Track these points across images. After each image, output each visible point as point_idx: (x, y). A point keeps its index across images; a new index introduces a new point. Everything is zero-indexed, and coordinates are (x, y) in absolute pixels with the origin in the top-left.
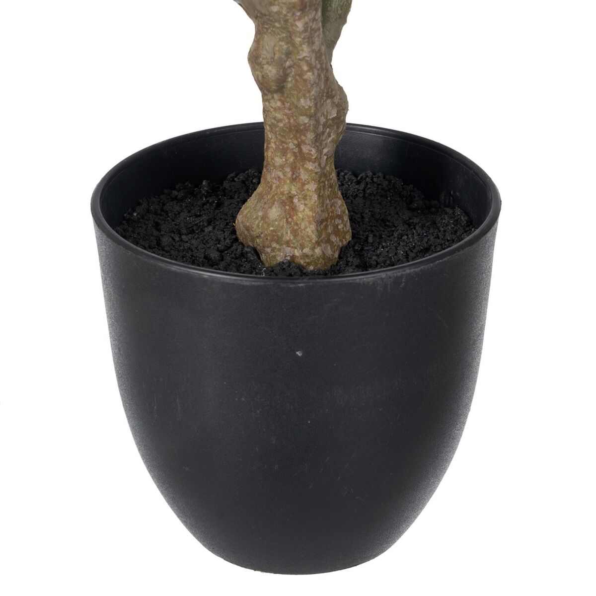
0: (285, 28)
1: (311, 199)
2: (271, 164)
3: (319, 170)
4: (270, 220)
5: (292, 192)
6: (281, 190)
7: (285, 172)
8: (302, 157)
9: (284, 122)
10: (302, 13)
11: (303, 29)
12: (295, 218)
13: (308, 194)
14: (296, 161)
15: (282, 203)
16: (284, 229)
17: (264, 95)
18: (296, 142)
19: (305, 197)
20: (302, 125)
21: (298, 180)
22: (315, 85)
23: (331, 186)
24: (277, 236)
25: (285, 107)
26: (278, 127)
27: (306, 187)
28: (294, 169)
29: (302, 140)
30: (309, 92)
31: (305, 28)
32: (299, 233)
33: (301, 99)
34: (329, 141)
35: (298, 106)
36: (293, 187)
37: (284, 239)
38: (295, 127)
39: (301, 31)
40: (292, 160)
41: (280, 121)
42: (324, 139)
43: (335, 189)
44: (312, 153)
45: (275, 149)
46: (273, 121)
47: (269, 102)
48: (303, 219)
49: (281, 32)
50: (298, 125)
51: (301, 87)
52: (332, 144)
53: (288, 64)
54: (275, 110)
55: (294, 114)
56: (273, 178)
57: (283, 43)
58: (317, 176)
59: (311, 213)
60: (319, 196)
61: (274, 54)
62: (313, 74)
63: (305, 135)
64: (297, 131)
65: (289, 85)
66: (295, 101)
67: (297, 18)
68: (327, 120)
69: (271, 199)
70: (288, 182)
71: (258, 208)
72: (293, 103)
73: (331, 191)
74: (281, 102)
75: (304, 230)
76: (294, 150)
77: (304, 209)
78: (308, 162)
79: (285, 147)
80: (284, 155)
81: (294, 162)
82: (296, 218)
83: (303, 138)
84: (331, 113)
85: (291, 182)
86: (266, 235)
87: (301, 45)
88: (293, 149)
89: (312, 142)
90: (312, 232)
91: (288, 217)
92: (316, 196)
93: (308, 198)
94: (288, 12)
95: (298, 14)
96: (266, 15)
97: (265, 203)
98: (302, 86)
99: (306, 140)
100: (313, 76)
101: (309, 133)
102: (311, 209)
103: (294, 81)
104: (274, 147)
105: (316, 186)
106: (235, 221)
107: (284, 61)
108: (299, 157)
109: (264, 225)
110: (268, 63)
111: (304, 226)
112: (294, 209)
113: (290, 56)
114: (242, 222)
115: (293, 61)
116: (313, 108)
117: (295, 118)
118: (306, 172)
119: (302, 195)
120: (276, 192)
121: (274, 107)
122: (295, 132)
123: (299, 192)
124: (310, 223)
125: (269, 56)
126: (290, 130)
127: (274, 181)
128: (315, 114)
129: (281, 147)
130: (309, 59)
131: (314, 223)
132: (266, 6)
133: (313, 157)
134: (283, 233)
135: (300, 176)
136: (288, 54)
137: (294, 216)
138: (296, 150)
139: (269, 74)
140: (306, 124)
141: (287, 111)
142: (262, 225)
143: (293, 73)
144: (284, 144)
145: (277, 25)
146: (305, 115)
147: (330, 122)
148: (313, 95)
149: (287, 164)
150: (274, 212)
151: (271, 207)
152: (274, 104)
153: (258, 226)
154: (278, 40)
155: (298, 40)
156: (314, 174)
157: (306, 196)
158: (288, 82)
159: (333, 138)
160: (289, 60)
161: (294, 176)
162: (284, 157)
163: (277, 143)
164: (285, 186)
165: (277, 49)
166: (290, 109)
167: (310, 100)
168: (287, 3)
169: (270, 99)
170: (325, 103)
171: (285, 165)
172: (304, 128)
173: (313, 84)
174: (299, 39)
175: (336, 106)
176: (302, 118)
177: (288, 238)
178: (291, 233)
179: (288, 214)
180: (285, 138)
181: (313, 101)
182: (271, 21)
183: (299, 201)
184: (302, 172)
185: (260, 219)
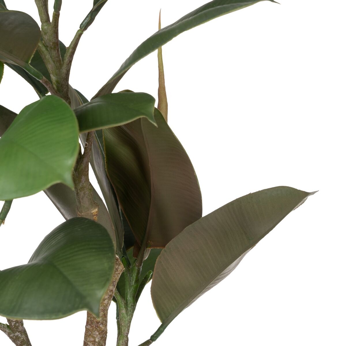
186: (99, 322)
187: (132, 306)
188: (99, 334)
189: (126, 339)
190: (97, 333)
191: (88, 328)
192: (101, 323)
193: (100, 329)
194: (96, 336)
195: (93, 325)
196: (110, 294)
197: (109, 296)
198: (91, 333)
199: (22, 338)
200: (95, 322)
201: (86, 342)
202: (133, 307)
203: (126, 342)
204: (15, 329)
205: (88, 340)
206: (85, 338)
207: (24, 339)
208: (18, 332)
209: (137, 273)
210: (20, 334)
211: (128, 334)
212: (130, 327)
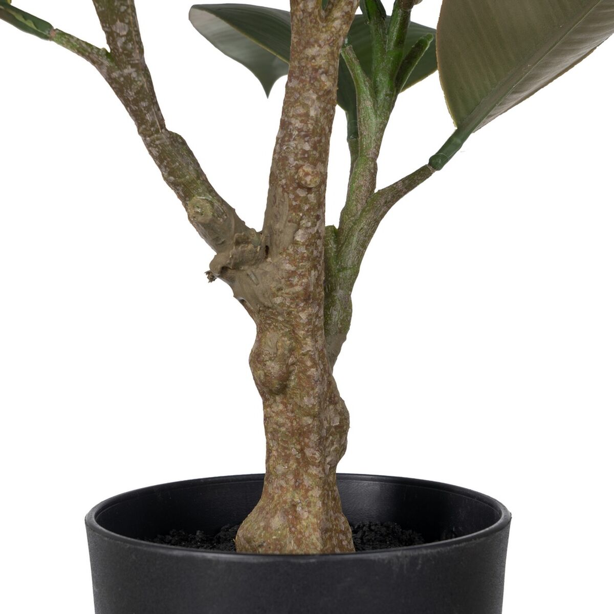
0: (288, 321)
1: (315, 506)
2: (273, 473)
3: (323, 476)
4: (272, 530)
5: (295, 500)
6: (284, 499)
7: (288, 480)
8: (305, 462)
9: (286, 426)
10: (306, 304)
11: (306, 320)
12: (298, 527)
13: (312, 500)
14: (299, 467)
15: (284, 512)
16: (288, 539)
17: (265, 400)
18: (298, 447)
19: (309, 505)
20: (305, 426)
21: (301, 487)
22: (319, 382)
23: (334, 499)
24: (280, 544)
25: (287, 410)
26: (280, 432)
27: (310, 493)
28: (297, 475)
29: (305, 443)
30: (313, 389)
31: (309, 320)
32: (303, 542)
33: (304, 398)
34: (332, 449)
35: (302, 406)
36: (296, 495)
37: (287, 548)
38: (298, 430)
39: (305, 322)
40: (294, 466)
41: (283, 425)
42: (327, 445)
43: (338, 503)
44: (316, 457)
45: (277, 457)
46: (275, 426)
47: (271, 408)
48: (307, 527)
49: (285, 326)
50: (302, 427)
51: (304, 384)
52: (335, 453)
53: (291, 360)
54: (277, 414)
55: (297, 416)
56: (275, 487)
57: (286, 339)
58: (322, 482)
59: (315, 520)
60: (323, 503)
61: (277, 350)
62: (317, 370)
63: (308, 438)
64: (300, 434)
65: (292, 384)
66: (297, 400)
67: (301, 309)
68: (330, 427)
69: (273, 508)
70: (291, 489)
71: (260, 518)
72: (296, 403)
73: (335, 504)
74: (283, 404)
75: (309, 538)
76: (297, 457)
77: (308, 517)
78: (311, 466)
79: (288, 453)
80: (286, 463)
81: (297, 469)
82: (300, 527)
83: (307, 440)
84: (333, 420)
85: (294, 490)
86: (269, 544)
87: (305, 339)
88: (295, 455)
89: (316, 444)
90: (317, 539)
91: (291, 526)
92: (320, 503)
93: (312, 504)
94: (292, 303)
95: (302, 305)
96: (269, 308)
97: (267, 513)
98: (306, 383)
99: (310, 443)
100: (317, 373)
101: (312, 434)
102: (316, 516)
103: (297, 379)
104: (276, 455)
105: (320, 492)
106: (235, 537)
107: (288, 357)
108: (302, 464)
109: (267, 535)
110: (270, 359)
111: (308, 534)
112: (297, 518)
113: (293, 353)
114: (243, 536)
115: (296, 358)
116: (316, 406)
117: (298, 420)
118: (310, 478)
119: (306, 502)
120: (278, 502)
121: (276, 411)
122: (298, 435)
123: (302, 498)
124: (314, 530)
125: (271, 351)
126: (293, 435)
127: (277, 491)
128: (319, 414)
129: (283, 454)
130: (312, 354)
131: (319, 530)
132: (269, 297)
133: (317, 461)
134: (286, 542)
135: (303, 482)
136: (292, 350)
137: (297, 525)
138: (299, 456)
139: (272, 371)
140: (309, 425)
141: (290, 414)
142: (265, 535)
143: (296, 371)
144: (286, 451)
145: (280, 318)
146: (308, 415)
147: (333, 429)
148: (317, 392)
149: (289, 472)
150: (277, 522)
151: (273, 517)
152: (276, 408)
153: (260, 536)
154: (281, 335)
155: (301, 333)
156: (318, 479)
157: (310, 503)
158: (291, 380)
159: (336, 447)
160: (292, 356)
161: (297, 484)
162: (287, 464)
163: (279, 450)
164: (288, 494)
165: (280, 344)
166: (292, 412)
167: (314, 398)
168: (291, 293)
169: (272, 404)
170: (327, 408)
171: (287, 472)
172: (308, 429)
173: (317, 381)
174: (303, 332)
175: (339, 413)
176: (305, 418)
177: (292, 548)
178: (295, 543)
179: (292, 523)
180: (288, 444)
181: (316, 398)
182: (274, 314)
183: (302, 508)
184: (306, 478)
185: (262, 529)
186: (320, 67)
187: (386, 95)
188: (318, 98)
189: (372, 166)
190: (314, 97)
191: (292, 87)
192: (322, 70)
193: (320, 86)
194: (310, 103)
195: (303, 78)
196: (347, 10)
197: (344, 14)
198: (298, 95)
199: (138, 82)
200: (310, 69)
201: (286, 119)
202: (389, 99)
203: (372, 171)
204: (124, 56)
205: (291, 114)
206: (283, 112)
207: (143, 85)
208: (130, 67)
209: (400, 23)
210: (135, 73)
211: (377, 156)
212: (381, 140)
